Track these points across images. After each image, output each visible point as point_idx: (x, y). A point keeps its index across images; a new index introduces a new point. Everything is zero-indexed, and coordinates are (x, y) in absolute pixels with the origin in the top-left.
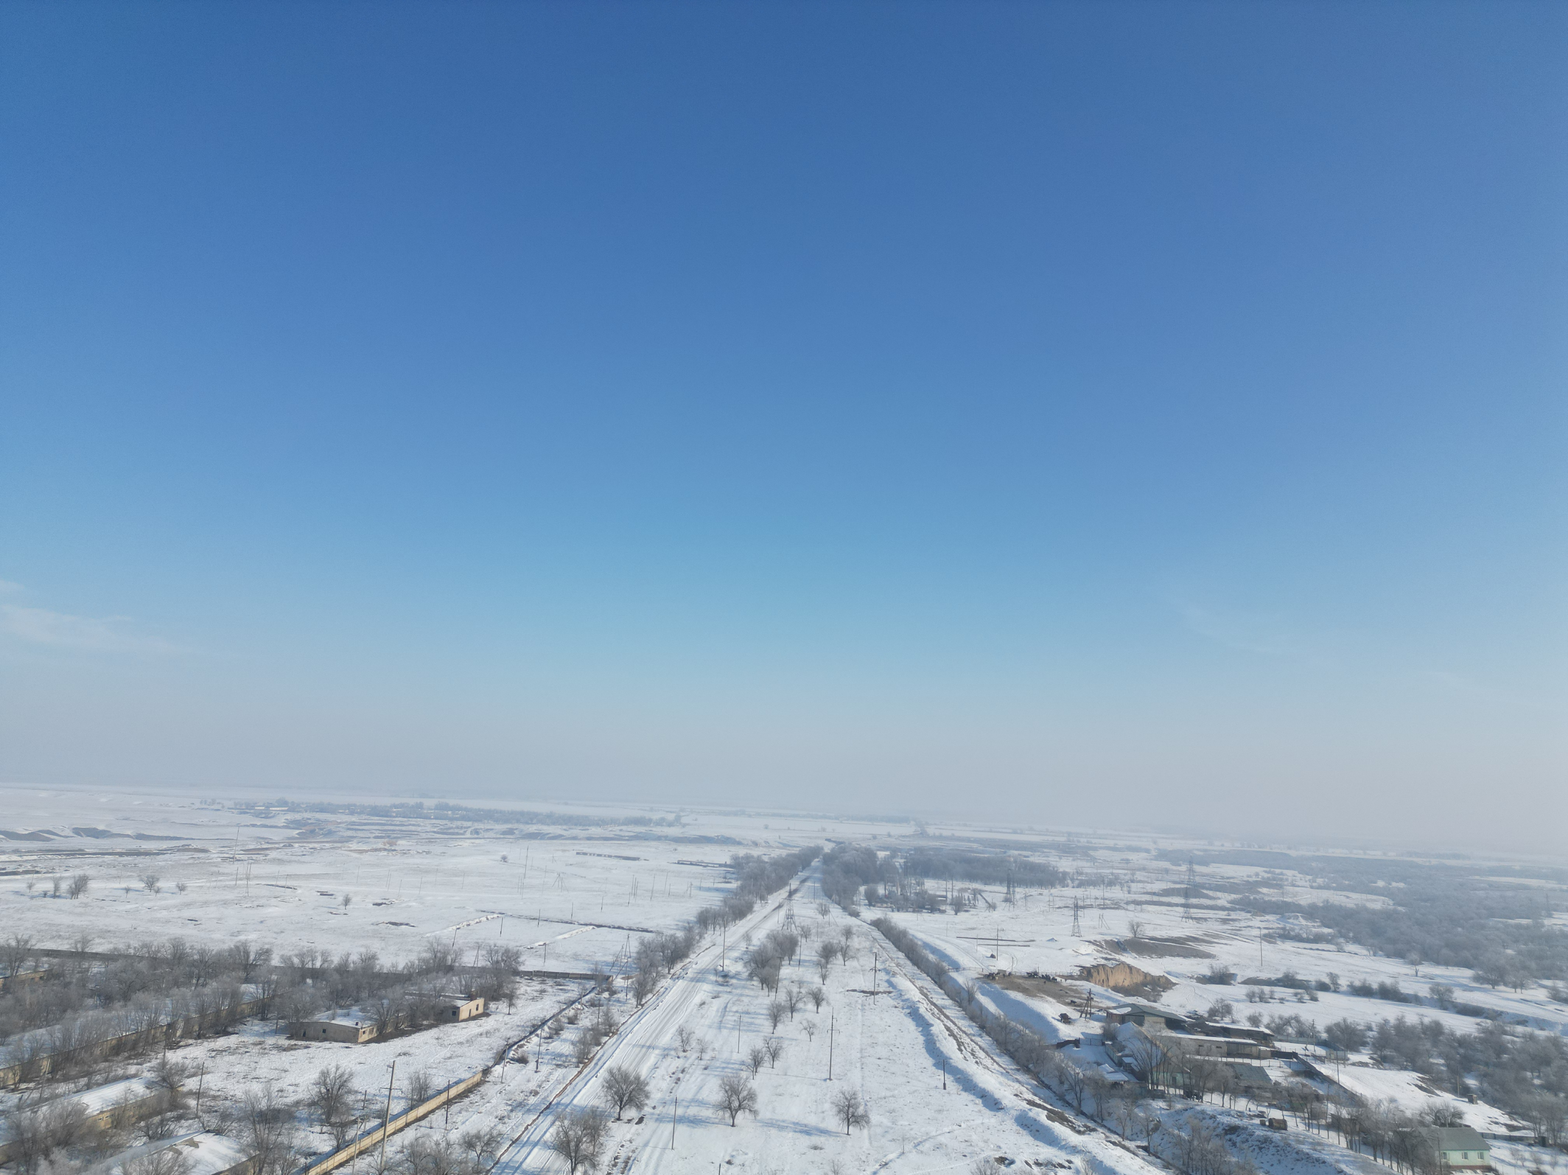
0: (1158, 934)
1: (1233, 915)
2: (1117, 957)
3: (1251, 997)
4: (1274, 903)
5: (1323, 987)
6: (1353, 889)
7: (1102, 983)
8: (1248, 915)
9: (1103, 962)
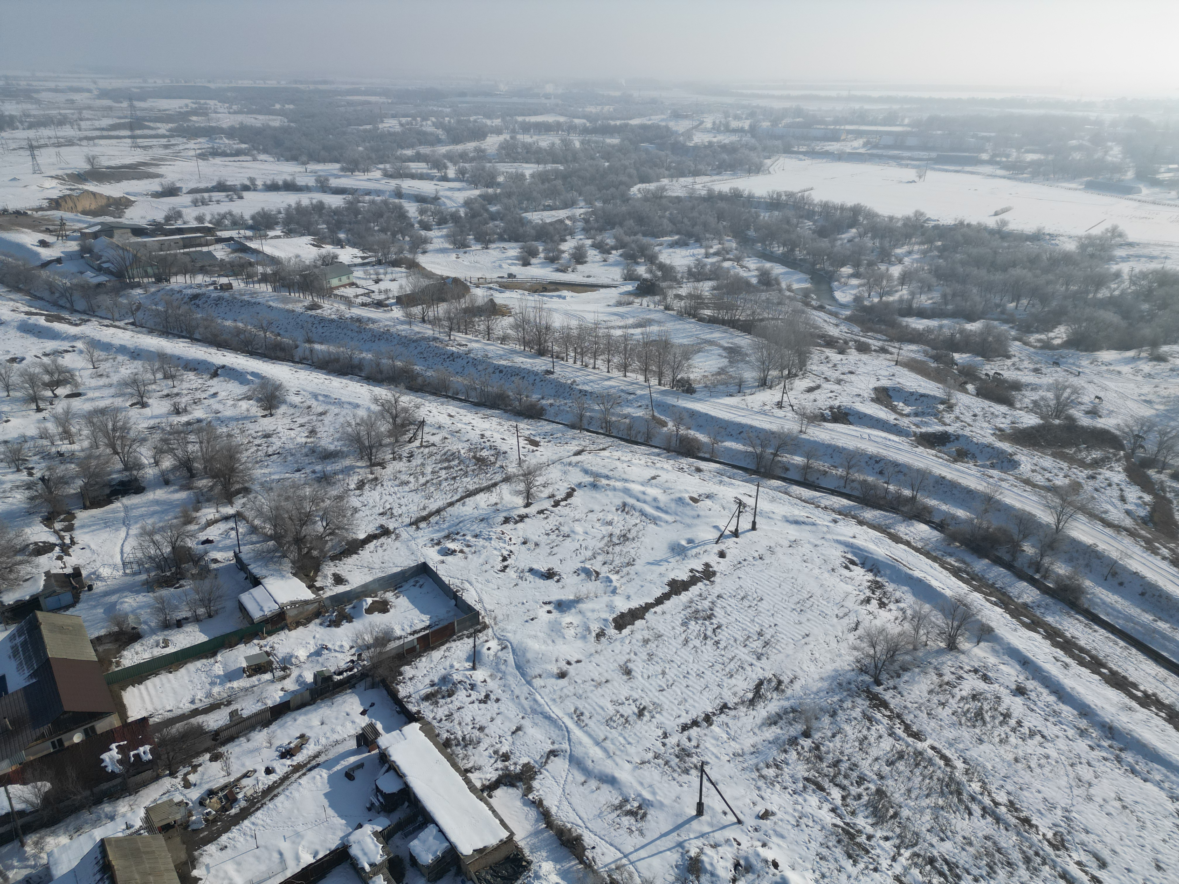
0: (112, 163)
1: (173, 141)
2: (80, 186)
3: (195, 203)
4: (203, 128)
5: (246, 188)
6: (260, 113)
7: (71, 210)
8: (185, 140)
9: (68, 192)
